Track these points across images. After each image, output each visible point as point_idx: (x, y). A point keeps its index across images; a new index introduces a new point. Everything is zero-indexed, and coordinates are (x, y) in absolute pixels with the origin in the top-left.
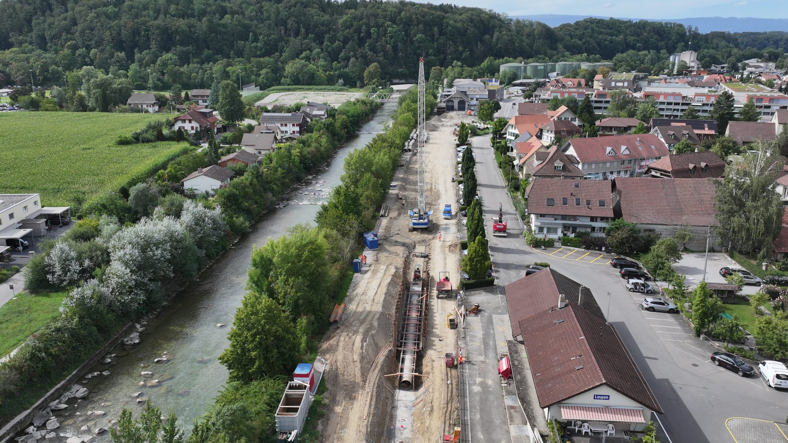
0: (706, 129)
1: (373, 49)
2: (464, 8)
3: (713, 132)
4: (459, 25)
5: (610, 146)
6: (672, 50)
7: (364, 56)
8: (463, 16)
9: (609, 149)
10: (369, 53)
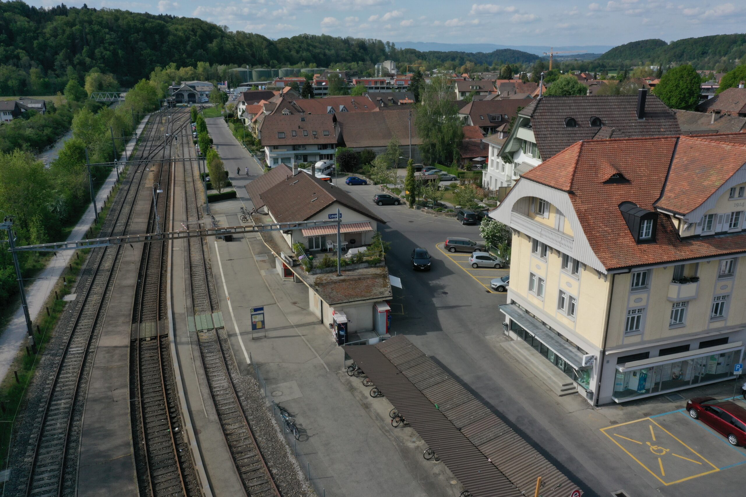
0: (407, 99)
1: (91, 55)
2: (184, 18)
3: (412, 101)
4: (180, 34)
5: (329, 106)
6: (375, 61)
7: (82, 63)
8: (184, 26)
9: (329, 108)
10: (88, 60)
